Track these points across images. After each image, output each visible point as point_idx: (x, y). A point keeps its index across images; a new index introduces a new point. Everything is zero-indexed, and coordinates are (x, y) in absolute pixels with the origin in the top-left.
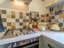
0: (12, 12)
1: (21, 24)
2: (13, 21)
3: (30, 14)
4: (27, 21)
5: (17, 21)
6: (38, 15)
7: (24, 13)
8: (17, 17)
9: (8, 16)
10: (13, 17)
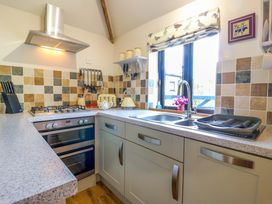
0: (36, 70)
1: (58, 98)
2: (38, 90)
3: (81, 74)
4: (73, 90)
5: (48, 90)
6: (100, 78)
10: (39, 81)
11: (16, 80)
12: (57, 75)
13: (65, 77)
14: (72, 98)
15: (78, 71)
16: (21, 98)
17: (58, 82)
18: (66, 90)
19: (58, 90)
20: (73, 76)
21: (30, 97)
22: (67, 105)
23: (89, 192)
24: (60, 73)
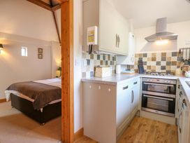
0: (153, 54)
1: (163, 68)
2: (153, 64)
4: (174, 63)
5: (158, 63)
7: (169, 52)
8: (159, 59)
9: (148, 59)
10: (154, 59)
13: (169, 55)
14: (173, 68)
15: (178, 51)
16: (145, 67)
18: (168, 64)
20: (174, 54)
21: (149, 67)
23: (168, 125)
24: (165, 53)
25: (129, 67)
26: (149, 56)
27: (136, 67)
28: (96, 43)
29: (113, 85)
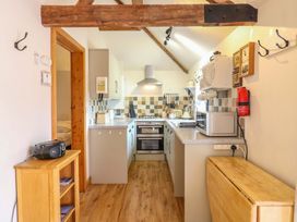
0: (142, 98)
1: (152, 111)
4: (161, 107)
5: (148, 107)
6: (177, 98)
7: (156, 97)
8: (148, 103)
9: (139, 103)
10: (143, 103)
11: (135, 103)
12: (152, 99)
13: (156, 100)
14: (160, 111)
15: (163, 96)
16: (136, 111)
17: (152, 103)
18: (156, 107)
19: (152, 107)
20: (160, 99)
21: (140, 111)
22: (156, 115)
23: (159, 162)
25: (119, 112)
26: (140, 99)
27: (127, 111)
28: (106, 92)
29: (124, 129)
